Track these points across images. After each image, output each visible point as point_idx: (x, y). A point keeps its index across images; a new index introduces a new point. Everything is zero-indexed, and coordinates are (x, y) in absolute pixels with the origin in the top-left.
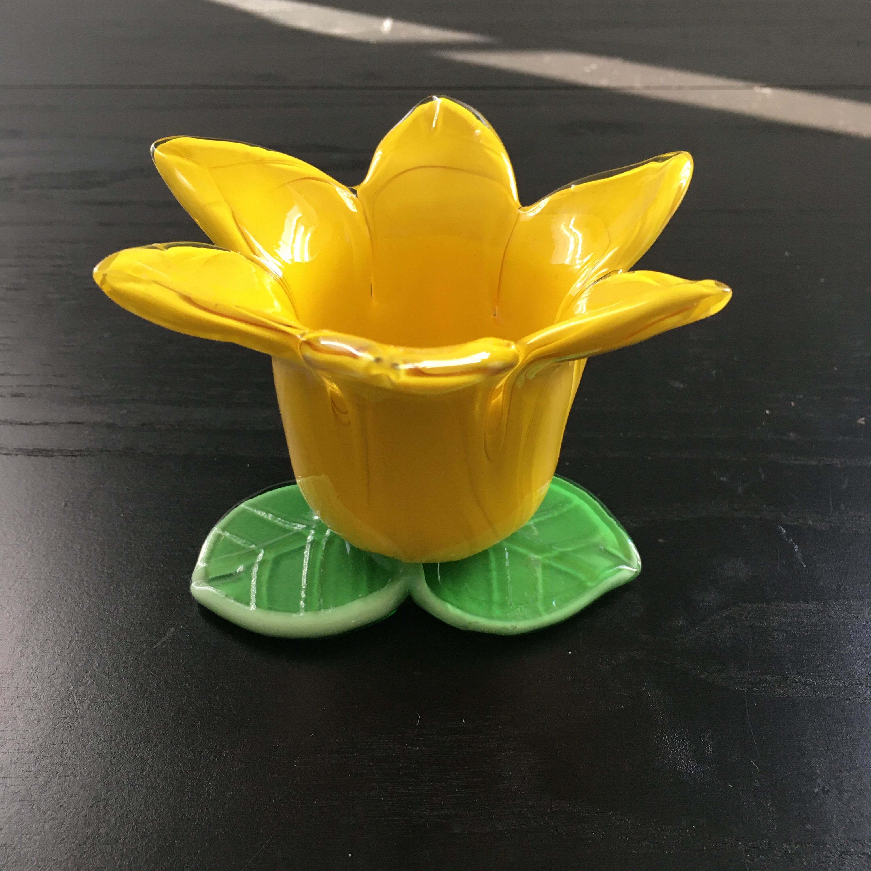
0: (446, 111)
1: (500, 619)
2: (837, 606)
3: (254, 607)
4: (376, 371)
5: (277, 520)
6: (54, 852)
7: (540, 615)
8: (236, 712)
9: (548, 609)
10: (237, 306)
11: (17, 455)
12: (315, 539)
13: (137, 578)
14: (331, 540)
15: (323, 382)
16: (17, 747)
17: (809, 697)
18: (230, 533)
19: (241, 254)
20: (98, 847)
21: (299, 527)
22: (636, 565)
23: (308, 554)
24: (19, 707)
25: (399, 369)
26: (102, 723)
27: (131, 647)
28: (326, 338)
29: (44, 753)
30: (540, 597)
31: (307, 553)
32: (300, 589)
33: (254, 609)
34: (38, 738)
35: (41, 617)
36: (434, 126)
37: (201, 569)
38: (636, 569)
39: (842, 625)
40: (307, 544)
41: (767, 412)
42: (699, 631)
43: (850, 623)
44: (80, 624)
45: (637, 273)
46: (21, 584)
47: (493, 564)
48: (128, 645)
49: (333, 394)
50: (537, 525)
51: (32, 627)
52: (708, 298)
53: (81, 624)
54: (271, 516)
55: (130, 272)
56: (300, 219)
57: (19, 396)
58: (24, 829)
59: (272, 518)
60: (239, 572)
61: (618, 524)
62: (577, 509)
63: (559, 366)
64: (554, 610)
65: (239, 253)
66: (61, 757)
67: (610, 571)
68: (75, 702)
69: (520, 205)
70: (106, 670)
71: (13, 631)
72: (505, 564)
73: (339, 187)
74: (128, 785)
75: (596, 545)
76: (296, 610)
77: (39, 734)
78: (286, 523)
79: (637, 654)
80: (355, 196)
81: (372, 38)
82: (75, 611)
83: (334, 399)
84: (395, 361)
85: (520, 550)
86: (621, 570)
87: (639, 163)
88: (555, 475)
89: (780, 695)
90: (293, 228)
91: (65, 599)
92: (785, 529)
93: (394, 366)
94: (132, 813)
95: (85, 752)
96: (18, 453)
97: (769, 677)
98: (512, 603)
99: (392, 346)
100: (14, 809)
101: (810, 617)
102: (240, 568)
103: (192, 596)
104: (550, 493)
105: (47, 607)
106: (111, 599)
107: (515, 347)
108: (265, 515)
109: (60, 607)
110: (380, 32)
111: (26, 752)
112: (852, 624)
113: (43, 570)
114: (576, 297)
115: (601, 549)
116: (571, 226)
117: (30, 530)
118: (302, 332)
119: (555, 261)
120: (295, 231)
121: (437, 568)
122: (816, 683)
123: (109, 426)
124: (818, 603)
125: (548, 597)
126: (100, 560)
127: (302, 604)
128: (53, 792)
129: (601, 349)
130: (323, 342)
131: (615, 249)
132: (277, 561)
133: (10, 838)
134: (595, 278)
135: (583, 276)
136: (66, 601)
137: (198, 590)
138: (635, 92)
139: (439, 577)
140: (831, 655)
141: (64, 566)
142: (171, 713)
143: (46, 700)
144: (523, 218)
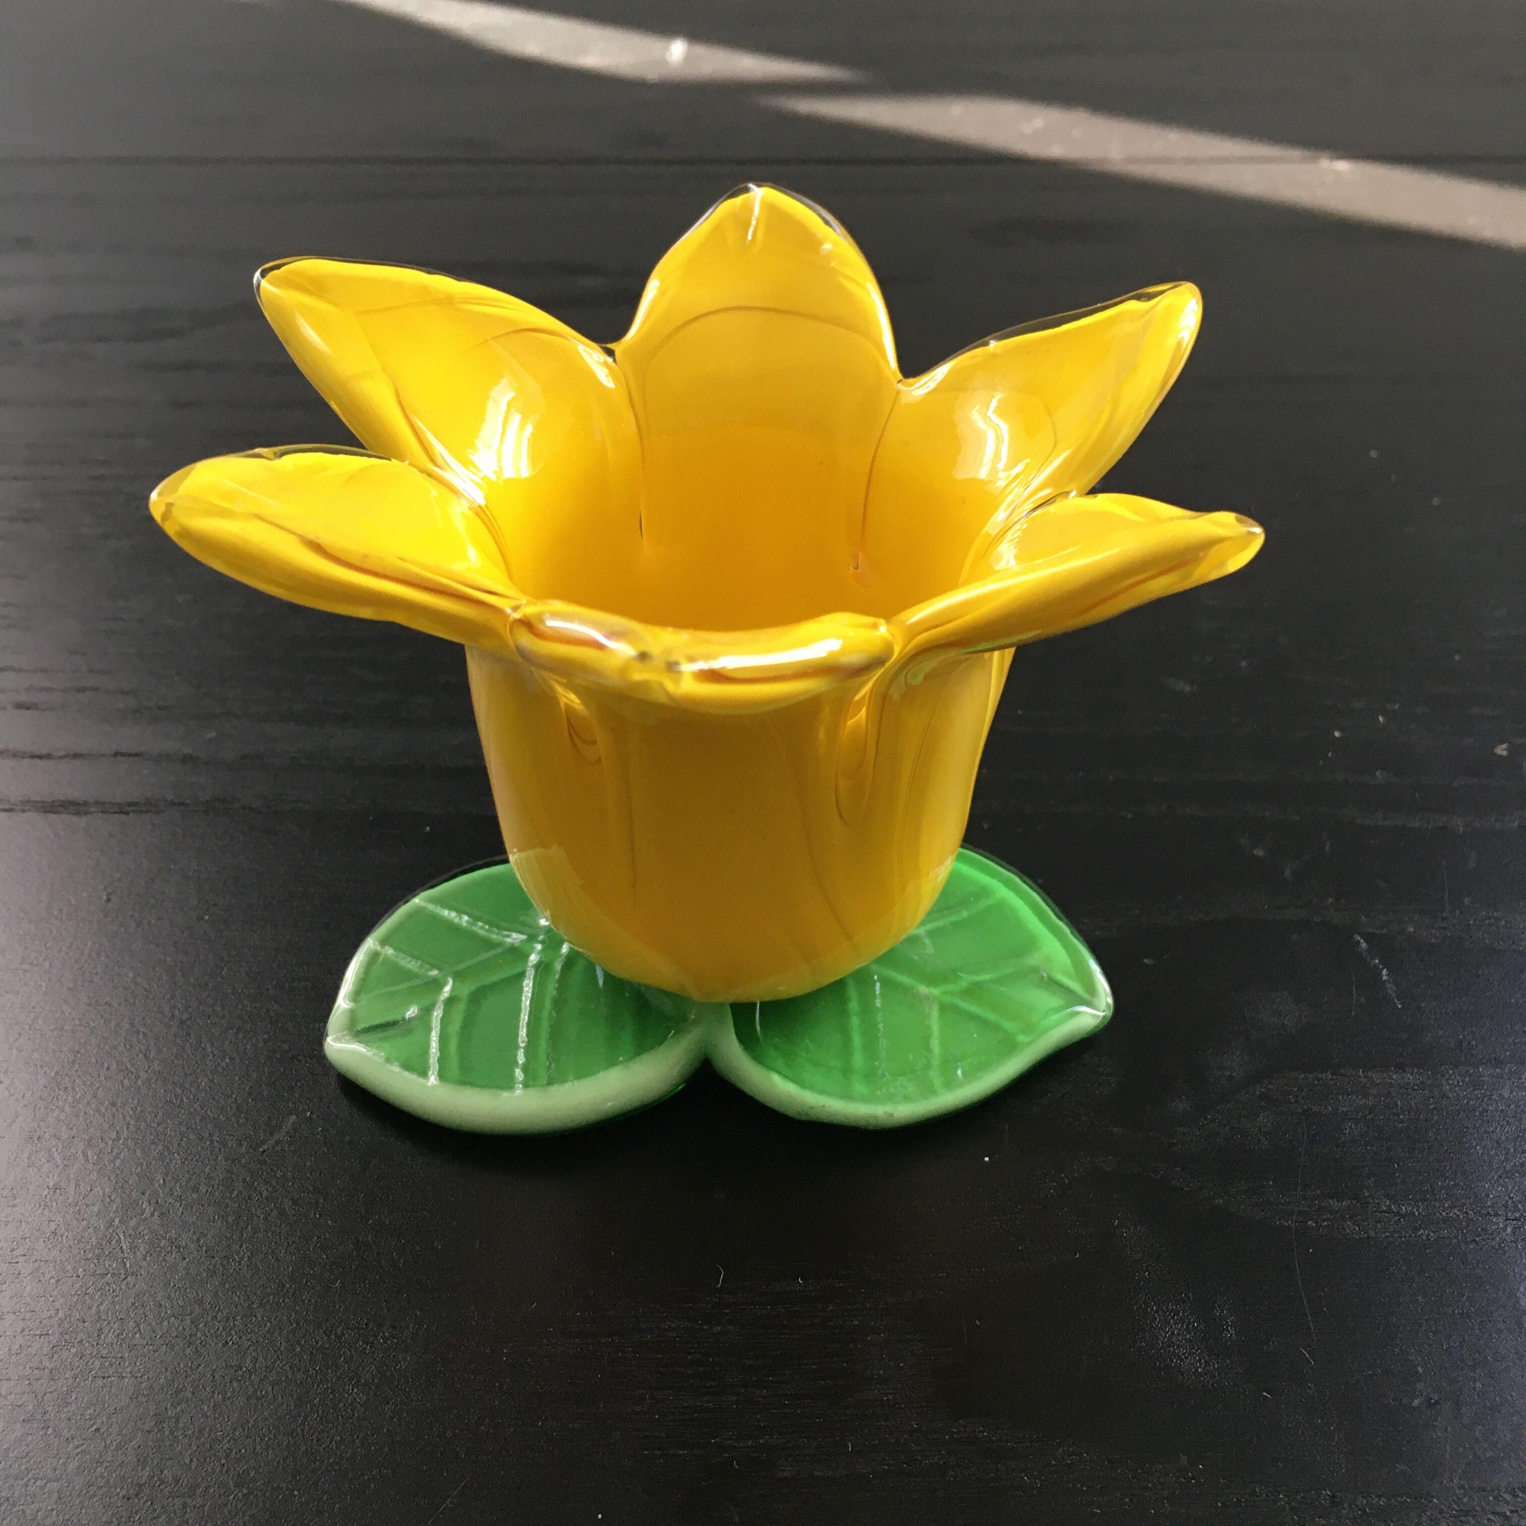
0: (771, 210)
1: (865, 1100)
2: (1455, 1077)
3: (435, 1079)
4: (639, 675)
5: (476, 925)
6: (83, 1511)
7: (933, 1092)
8: (402, 1264)
9: (950, 1084)
10: (401, 559)
11: (24, 811)
12: (544, 959)
13: (232, 1029)
14: (571, 961)
15: (552, 689)
16: (21, 1325)
17: (1405, 1237)
18: (395, 949)
19: (410, 464)
20: (160, 1502)
21: (515, 939)
22: (1103, 1005)
23: (531, 985)
24: (24, 1255)
25: (680, 672)
26: (170, 1284)
27: (220, 1150)
28: (555, 615)
29: (67, 1337)
30: (936, 1061)
31: (528, 986)
32: (517, 1047)
33: (435, 1082)
34: (58, 1310)
35: (65, 1097)
36: (750, 237)
37: (344, 1012)
38: (1104, 1011)
39: (1464, 1111)
40: (528, 969)
41: (1337, 734)
42: (1213, 1120)
43: (1479, 1107)
44: (132, 1109)
45: (1102, 497)
46: (29, 1039)
47: (854, 1005)
48: (215, 1147)
49: (569, 709)
50: (931, 934)
51: (48, 1115)
52: (1221, 544)
53: (134, 1110)
54: (466, 918)
55: (216, 501)
56: (513, 399)
57: (28, 708)
58: (31, 1470)
59: (467, 922)
60: (410, 1019)
61: (1072, 933)
62: (1001, 905)
63: (966, 660)
64: (960, 1085)
65: (407, 462)
66: (97, 1344)
67: (1055, 1017)
68: (122, 1247)
69: (900, 376)
70: (177, 1191)
71: (15, 1122)
72: (875, 1003)
73: (584, 344)
74: (214, 1392)
75: (1035, 970)
76: (508, 1084)
77: (58, 1304)
78: (493, 932)
79: (1103, 1161)
80: (612, 360)
81: (652, 74)
82: (123, 1087)
83: (571, 719)
84: (674, 657)
85: (903, 979)
86: (1078, 1013)
87: (1109, 302)
88: (962, 847)
89: (1353, 1233)
90: (501, 418)
91: (106, 1065)
92: (1366, 941)
93: (672, 667)
94: (221, 1441)
95: (138, 1335)
96: (26, 808)
97: (1334, 1203)
98: (886, 1073)
99: (670, 629)
100: (15, 1435)
101: (1408, 1096)
102: (412, 1010)
103: (327, 1060)
104: (954, 878)
105: (75, 1081)
106: (186, 1066)
107: (888, 630)
108: (456, 917)
109: (97, 1080)
110: (665, 62)
111: (36, 1335)
112: (1481, 1109)
113: (67, 1014)
114: (997, 538)
115: (1043, 977)
116: (990, 413)
117: (46, 944)
118: (514, 603)
119: (962, 474)
120: (505, 421)
121: (755, 1012)
122: (1417, 1213)
123: (186, 759)
124: (1422, 1071)
125: (949, 1063)
126: (168, 996)
127: (519, 1074)
128: (83, 1406)
129: (1040, 631)
130: (550, 623)
131: (1067, 453)
132: (476, 998)
133: (8, 1485)
134: (1029, 506)
135: (1008, 500)
136: (108, 1069)
137: (340, 1050)
138: (1109, 168)
139: (758, 1028)
140: (1444, 1164)
141: (104, 1007)
142: (288, 1267)
143: (72, 1242)
144: (905, 399)
